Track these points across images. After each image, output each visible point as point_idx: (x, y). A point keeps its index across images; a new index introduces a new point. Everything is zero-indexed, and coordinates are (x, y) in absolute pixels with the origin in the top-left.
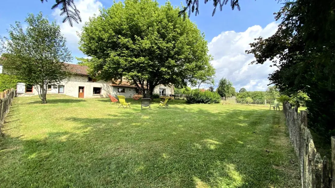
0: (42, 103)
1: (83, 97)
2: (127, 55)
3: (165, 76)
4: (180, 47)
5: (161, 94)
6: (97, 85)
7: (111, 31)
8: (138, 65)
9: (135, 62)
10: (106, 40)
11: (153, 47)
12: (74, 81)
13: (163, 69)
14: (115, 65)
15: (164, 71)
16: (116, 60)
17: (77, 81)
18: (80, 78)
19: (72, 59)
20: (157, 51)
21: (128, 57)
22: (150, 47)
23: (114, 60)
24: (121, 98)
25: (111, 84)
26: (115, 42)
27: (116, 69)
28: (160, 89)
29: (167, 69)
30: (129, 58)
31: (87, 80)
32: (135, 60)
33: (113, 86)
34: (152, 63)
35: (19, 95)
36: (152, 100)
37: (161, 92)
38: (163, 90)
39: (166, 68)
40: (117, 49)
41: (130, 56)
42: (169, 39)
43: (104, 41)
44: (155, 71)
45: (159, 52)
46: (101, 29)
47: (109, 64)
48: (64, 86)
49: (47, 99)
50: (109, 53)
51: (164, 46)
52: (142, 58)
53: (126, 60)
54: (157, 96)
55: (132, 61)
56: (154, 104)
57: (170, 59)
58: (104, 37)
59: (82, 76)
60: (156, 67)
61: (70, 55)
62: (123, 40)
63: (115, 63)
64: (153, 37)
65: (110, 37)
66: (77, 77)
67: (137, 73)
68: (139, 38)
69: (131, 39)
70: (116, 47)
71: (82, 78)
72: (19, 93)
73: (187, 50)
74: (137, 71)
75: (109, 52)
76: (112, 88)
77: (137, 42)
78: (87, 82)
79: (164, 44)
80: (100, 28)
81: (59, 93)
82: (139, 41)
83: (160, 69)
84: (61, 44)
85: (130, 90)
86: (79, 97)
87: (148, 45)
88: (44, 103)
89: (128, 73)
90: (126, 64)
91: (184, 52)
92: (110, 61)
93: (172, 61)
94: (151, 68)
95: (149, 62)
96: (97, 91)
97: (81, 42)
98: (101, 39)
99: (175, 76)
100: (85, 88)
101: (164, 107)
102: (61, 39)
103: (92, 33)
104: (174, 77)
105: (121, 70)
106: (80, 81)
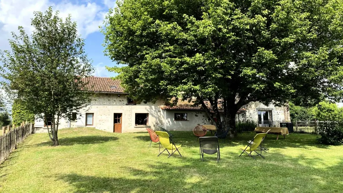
0: (52, 145)
1: (120, 131)
2: (174, 53)
3: (254, 86)
4: (282, 20)
5: (262, 120)
6: (141, 109)
7: (146, 16)
8: (192, 69)
9: (188, 64)
10: (138, 33)
11: (220, 30)
12: (107, 105)
13: (248, 71)
14: (155, 74)
15: (249, 76)
16: (155, 66)
17: (111, 105)
18: (115, 99)
19: (93, 71)
20: (230, 37)
21: (175, 57)
22: (214, 31)
23: (152, 66)
24: (163, 137)
25: (163, 106)
26: (154, 33)
27: (155, 82)
28: (259, 110)
29: (255, 71)
30: (177, 59)
31: (126, 102)
32: (188, 61)
33: (167, 110)
34: (222, 62)
35: (37, 130)
36: (235, 135)
37: (262, 117)
38: (267, 113)
39: (254, 67)
40: (158, 45)
41: (180, 55)
42: (256, 7)
43: (136, 34)
44: (230, 77)
45: (234, 37)
46: (131, 14)
47: (145, 75)
48: (93, 114)
49: (58, 139)
50: (144, 55)
51: (247, 24)
52: (198, 55)
53: (171, 63)
54: (249, 127)
55: (182, 63)
56: (236, 145)
57: (261, 49)
58: (135, 27)
59: (118, 95)
60: (231, 68)
61: (90, 65)
62: (165, 27)
63: (153, 72)
64: (218, 11)
65: (144, 26)
66: (111, 99)
67: (193, 85)
68: (191, 17)
69: (178, 23)
70: (158, 42)
71: (119, 99)
72: (36, 128)
73: (302, 23)
74: (193, 81)
75: (144, 53)
76: (165, 112)
77: (189, 26)
78: (126, 105)
79: (246, 20)
80: (129, 14)
81: (86, 125)
82: (193, 23)
83: (241, 72)
84: (78, 49)
85: (196, 116)
86: (114, 131)
87: (208, 27)
88: (54, 145)
89: (177, 86)
90: (171, 71)
91: (296, 28)
92: (145, 68)
93: (266, 51)
94: (219, 73)
95: (214, 60)
96: (141, 119)
97: (106, 42)
98: (131, 33)
99: (277, 83)
100: (123, 115)
101: (253, 153)
102: (78, 43)
103: (119, 25)
104: (275, 85)
105: (165, 83)
106: (116, 105)
